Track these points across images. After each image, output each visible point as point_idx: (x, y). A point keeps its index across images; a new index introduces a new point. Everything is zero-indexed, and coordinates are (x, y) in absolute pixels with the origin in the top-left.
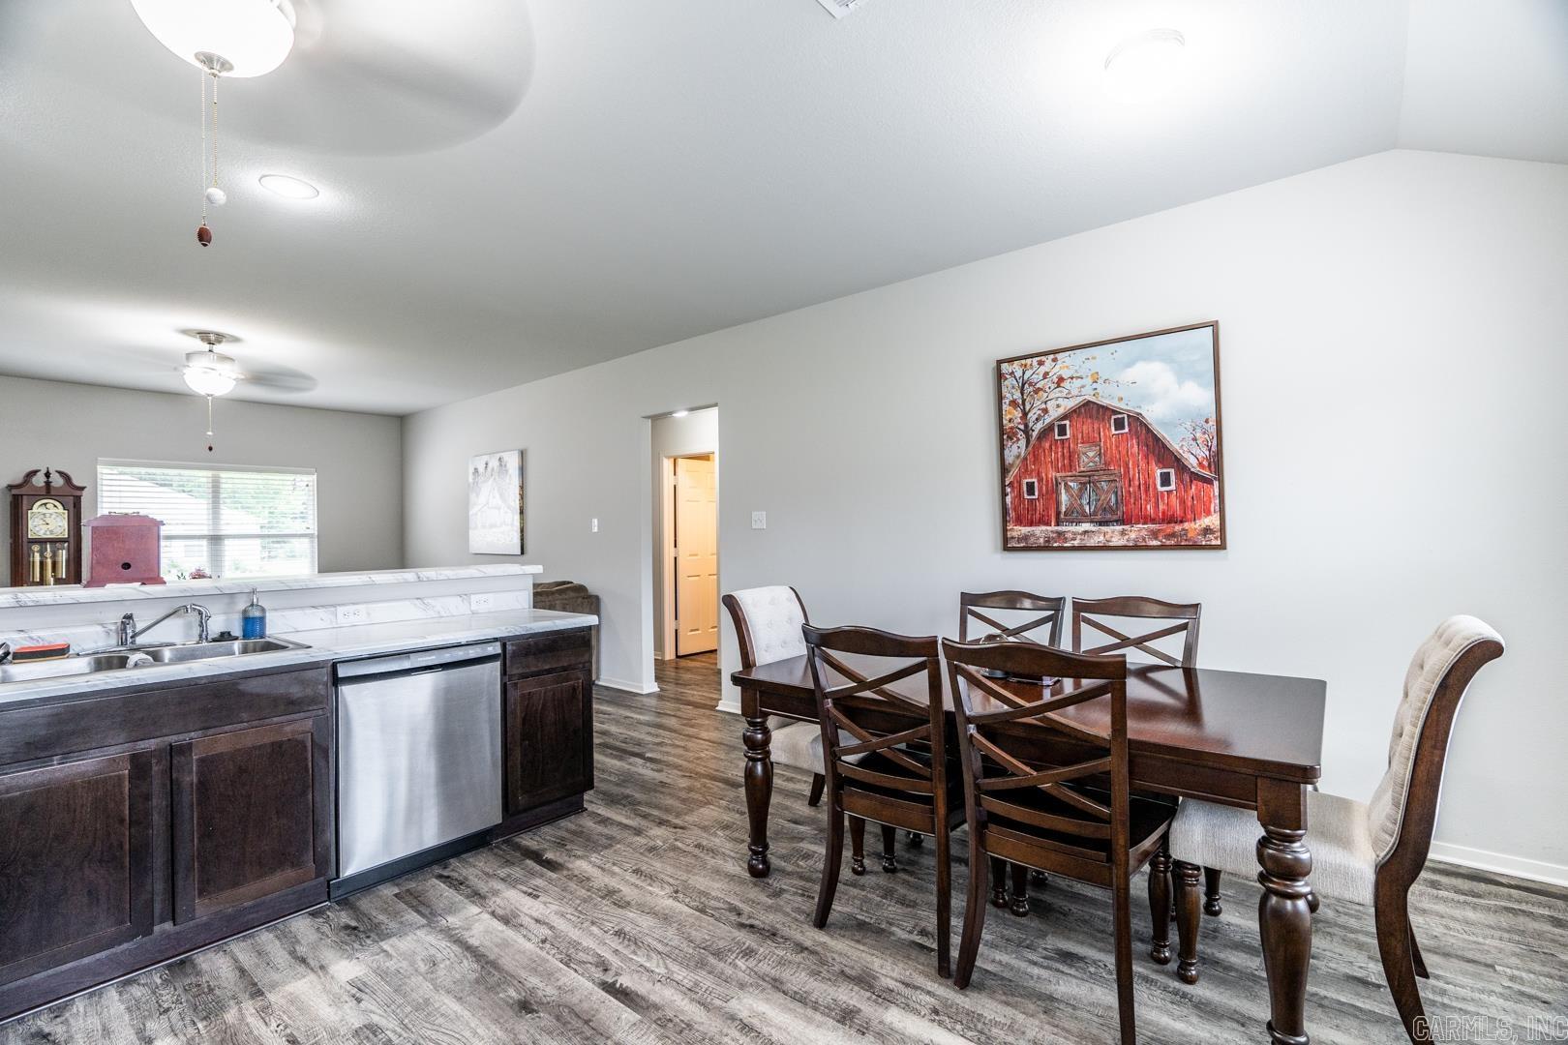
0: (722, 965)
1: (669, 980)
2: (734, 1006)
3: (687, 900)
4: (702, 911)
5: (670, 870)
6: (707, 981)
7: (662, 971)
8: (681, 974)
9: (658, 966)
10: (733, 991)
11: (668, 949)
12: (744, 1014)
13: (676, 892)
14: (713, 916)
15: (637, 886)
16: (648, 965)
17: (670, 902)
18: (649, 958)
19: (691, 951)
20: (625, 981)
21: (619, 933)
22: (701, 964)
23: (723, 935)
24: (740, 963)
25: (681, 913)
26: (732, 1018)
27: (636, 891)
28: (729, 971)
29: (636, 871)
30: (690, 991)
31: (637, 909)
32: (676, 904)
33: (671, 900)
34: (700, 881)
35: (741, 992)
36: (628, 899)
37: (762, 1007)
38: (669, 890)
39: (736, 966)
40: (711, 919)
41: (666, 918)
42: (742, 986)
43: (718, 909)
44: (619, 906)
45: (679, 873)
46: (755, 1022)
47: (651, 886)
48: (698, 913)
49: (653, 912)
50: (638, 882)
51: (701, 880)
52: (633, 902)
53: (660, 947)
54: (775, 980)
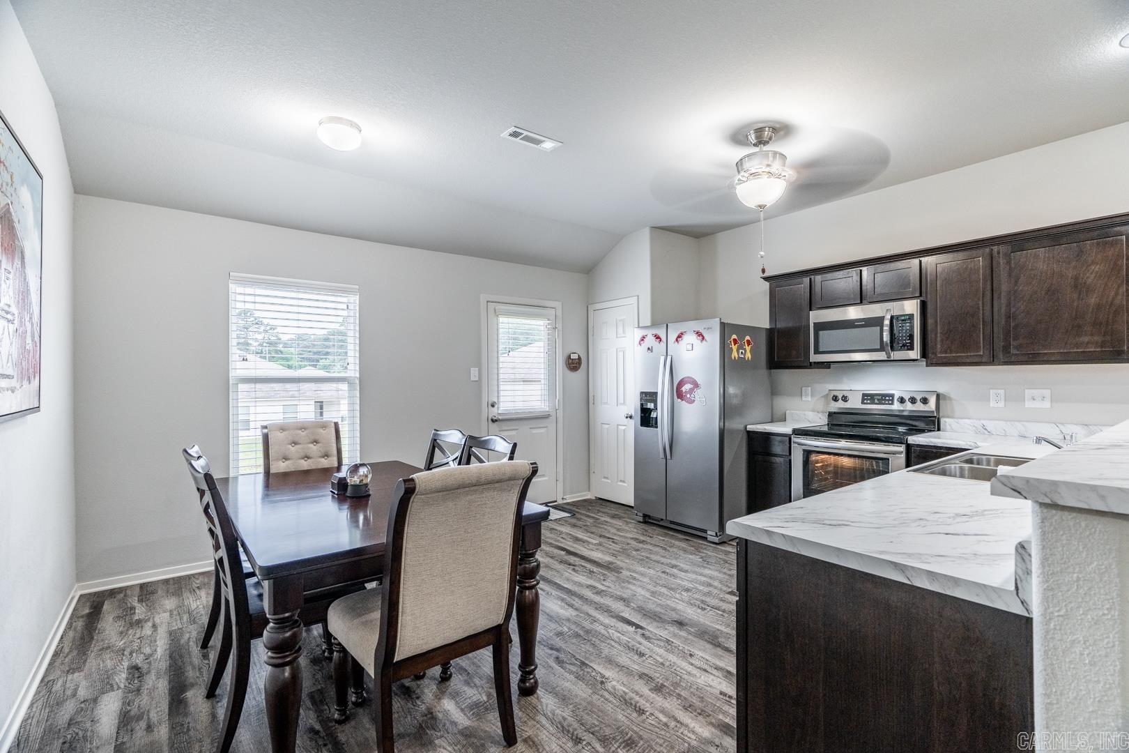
0: (576, 630)
1: (606, 627)
2: (574, 613)
3: (593, 674)
4: (583, 663)
5: (609, 708)
6: (587, 624)
7: (610, 631)
8: (600, 629)
9: (613, 633)
10: (575, 619)
11: (608, 642)
12: (571, 610)
13: (602, 683)
14: (576, 659)
15: (637, 694)
16: (619, 635)
17: (608, 674)
18: (619, 638)
19: (594, 639)
20: (632, 629)
21: (641, 655)
22: (588, 632)
23: (572, 646)
24: (566, 629)
25: (599, 664)
26: (576, 609)
27: (636, 688)
28: (573, 627)
29: (641, 712)
30: (595, 620)
31: (633, 671)
32: (603, 671)
33: (607, 676)
34: (581, 691)
35: (570, 617)
36: (641, 682)
37: (562, 611)
38: (609, 686)
39: (569, 628)
40: (577, 656)
41: (610, 661)
42: (568, 620)
43: (571, 664)
44: (647, 675)
45: (599, 703)
46: (566, 607)
47: (624, 692)
48: (587, 662)
49: (621, 668)
50: (637, 698)
51: (580, 693)
52: (637, 678)
53: (613, 643)
54: (550, 621)
